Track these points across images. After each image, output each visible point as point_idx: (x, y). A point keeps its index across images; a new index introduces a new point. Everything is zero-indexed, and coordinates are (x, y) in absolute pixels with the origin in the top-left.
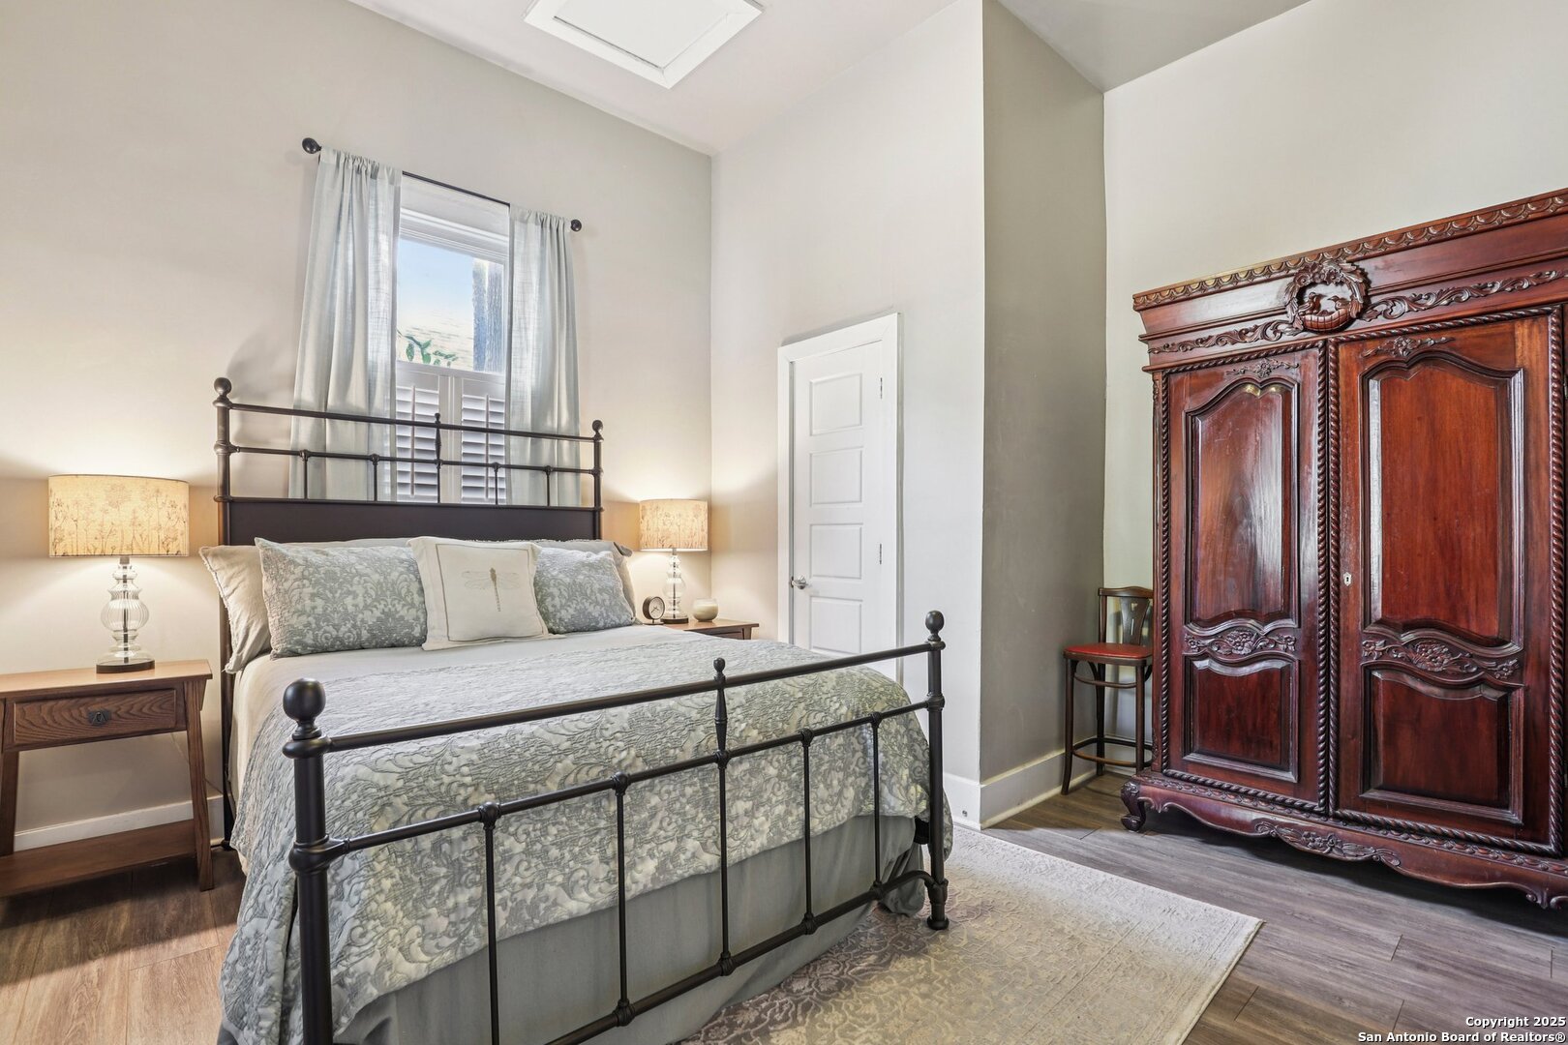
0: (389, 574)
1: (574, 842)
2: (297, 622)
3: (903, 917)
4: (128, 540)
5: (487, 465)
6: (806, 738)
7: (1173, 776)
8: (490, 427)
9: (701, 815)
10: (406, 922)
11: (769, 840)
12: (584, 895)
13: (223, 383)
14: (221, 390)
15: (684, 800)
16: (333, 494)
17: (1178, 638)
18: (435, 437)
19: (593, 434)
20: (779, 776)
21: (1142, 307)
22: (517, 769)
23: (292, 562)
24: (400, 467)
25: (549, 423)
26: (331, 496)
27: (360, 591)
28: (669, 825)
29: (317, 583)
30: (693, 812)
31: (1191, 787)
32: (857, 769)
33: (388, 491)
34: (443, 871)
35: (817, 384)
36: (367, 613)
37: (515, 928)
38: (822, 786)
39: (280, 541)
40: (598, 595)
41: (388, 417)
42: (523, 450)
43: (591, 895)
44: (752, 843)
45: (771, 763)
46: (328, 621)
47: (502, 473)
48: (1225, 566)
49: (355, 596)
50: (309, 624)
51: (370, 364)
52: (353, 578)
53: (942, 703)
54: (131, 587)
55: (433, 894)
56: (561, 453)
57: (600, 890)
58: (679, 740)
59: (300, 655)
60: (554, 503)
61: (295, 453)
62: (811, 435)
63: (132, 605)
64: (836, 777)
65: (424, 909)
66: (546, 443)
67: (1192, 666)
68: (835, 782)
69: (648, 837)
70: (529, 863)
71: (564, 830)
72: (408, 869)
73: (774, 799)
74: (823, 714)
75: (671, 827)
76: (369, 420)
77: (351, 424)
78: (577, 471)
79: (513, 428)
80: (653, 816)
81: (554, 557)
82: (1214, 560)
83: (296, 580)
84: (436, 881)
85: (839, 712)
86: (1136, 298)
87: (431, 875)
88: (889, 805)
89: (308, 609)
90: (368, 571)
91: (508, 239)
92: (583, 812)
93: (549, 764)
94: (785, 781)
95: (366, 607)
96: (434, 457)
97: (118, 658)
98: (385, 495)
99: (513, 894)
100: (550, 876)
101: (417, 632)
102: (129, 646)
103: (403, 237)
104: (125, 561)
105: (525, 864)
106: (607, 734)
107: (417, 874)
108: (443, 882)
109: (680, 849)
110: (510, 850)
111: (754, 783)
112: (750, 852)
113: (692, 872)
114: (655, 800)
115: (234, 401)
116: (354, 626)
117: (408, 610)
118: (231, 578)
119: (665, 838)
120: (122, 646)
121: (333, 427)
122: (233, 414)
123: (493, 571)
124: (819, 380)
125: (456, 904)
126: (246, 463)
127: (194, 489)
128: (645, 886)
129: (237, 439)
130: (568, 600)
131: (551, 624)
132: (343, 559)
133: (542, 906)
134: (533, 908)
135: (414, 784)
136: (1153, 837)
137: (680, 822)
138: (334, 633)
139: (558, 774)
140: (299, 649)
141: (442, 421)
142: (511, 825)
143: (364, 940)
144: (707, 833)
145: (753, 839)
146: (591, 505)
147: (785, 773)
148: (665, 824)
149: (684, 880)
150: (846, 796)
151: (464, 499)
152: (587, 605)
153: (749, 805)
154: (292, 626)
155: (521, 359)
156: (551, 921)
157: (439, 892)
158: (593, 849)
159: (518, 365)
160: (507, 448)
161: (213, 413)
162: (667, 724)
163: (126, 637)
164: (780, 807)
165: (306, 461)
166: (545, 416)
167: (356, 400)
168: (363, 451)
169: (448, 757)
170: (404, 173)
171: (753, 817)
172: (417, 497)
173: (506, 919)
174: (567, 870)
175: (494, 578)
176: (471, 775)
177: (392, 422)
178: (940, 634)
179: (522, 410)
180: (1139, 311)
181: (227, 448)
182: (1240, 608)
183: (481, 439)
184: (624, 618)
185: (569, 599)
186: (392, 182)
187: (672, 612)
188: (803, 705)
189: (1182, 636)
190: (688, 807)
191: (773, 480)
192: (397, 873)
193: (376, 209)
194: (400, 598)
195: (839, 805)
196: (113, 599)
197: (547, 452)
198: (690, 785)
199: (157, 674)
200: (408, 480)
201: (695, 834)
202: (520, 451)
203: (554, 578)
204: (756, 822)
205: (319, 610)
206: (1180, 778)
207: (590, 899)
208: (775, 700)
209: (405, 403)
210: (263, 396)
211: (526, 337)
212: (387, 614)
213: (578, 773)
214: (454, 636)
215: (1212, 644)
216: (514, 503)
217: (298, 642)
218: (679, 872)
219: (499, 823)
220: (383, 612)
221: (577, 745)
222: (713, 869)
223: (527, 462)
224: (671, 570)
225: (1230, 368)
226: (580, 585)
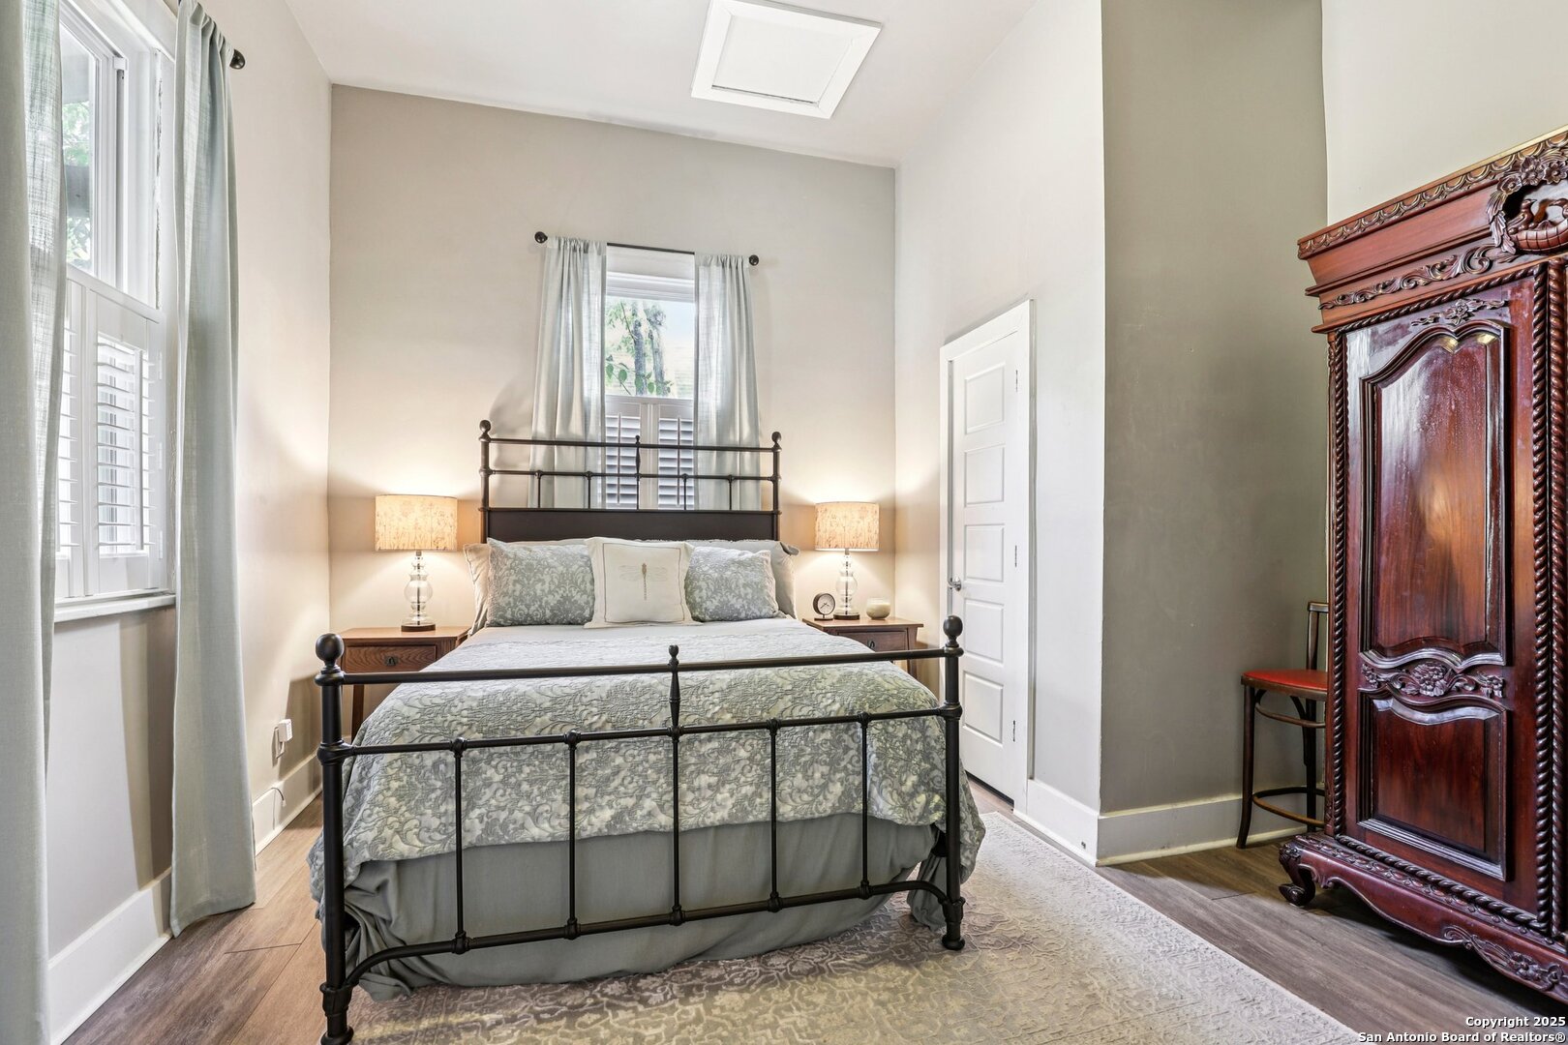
0: (571, 567)
1: (543, 782)
2: (503, 601)
3: (927, 929)
4: (412, 541)
5: (678, 477)
6: (774, 727)
7: (1346, 844)
8: (681, 444)
9: (662, 781)
10: (407, 815)
11: (730, 815)
12: (546, 825)
13: (485, 424)
14: (484, 430)
15: (647, 765)
16: (559, 504)
17: (1354, 668)
18: (635, 455)
19: (772, 444)
20: (751, 759)
21: (1309, 254)
22: (504, 718)
23: (507, 556)
24: (609, 481)
25: (731, 437)
26: (557, 505)
27: (547, 579)
28: (630, 783)
29: (520, 572)
30: (655, 776)
31: (1368, 862)
32: (849, 766)
33: (599, 500)
34: (439, 784)
35: (971, 380)
36: (551, 597)
37: (490, 839)
38: (800, 775)
39: (507, 540)
40: (742, 589)
41: (600, 441)
42: (709, 462)
43: (549, 828)
44: (712, 814)
45: (743, 745)
46: (522, 601)
47: (690, 483)
48: (1412, 579)
49: (544, 583)
50: (509, 603)
51: (586, 400)
52: (544, 569)
53: (959, 712)
54: (422, 572)
55: (431, 800)
56: (745, 463)
57: (560, 824)
58: (650, 714)
59: (503, 626)
60: (736, 507)
61: (532, 473)
62: (966, 433)
63: (423, 585)
64: (819, 771)
65: (422, 808)
66: (729, 455)
67: (1373, 707)
68: (817, 775)
69: (610, 789)
70: (505, 791)
71: (535, 771)
72: (414, 777)
73: (743, 779)
74: (811, 708)
75: (631, 786)
76: (586, 444)
77: (572, 448)
78: (758, 479)
79: (700, 444)
80: (616, 773)
81: (709, 555)
82: (1397, 568)
83: (507, 569)
84: (434, 790)
85: (829, 709)
86: (1302, 243)
87: (430, 786)
88: (878, 807)
89: (510, 592)
90: (556, 564)
91: (693, 282)
92: (554, 759)
93: (530, 718)
94: (758, 765)
95: (550, 592)
96: (634, 472)
97: (414, 621)
98: (597, 503)
99: (489, 812)
100: (520, 804)
101: (587, 614)
102: (421, 613)
103: (609, 294)
104: (419, 554)
105: (501, 792)
106: (584, 700)
107: (420, 783)
108: (439, 792)
109: (637, 805)
110: (490, 778)
111: (722, 761)
112: (708, 822)
113: (645, 827)
114: (619, 760)
115: (492, 437)
116: (540, 606)
117: (581, 596)
118: (477, 567)
119: (625, 794)
120: (417, 613)
121: (559, 452)
122: (492, 446)
123: (644, 566)
124: (972, 377)
125: (446, 811)
126: (502, 482)
127: (462, 502)
128: (600, 830)
129: (496, 465)
130: (713, 593)
131: (697, 613)
132: (540, 554)
133: (511, 826)
134: (504, 827)
135: (426, 718)
136: (1317, 917)
137: (641, 783)
138: (526, 611)
139: (536, 727)
140: (502, 621)
141: (641, 442)
142: (493, 760)
143: (370, 820)
144: (665, 798)
145: (713, 809)
146: (771, 509)
147: (758, 757)
148: (626, 782)
149: (637, 834)
150: (831, 790)
151: (661, 505)
152: (730, 597)
153: (713, 780)
154: (498, 604)
155: (707, 384)
156: (518, 840)
157: (436, 799)
158: (558, 791)
159: (704, 389)
160: (696, 461)
161: (479, 445)
162: (642, 699)
163: (419, 606)
164: (748, 787)
165: (539, 479)
166: (728, 432)
167: (576, 430)
168: (581, 469)
169: (456, 702)
170: (609, 244)
171: (718, 791)
172: (622, 505)
173: (482, 830)
174: (534, 803)
175: (644, 571)
176: (467, 717)
177: (603, 445)
178: (959, 640)
179: (708, 429)
180: (1305, 259)
181: (487, 472)
182: (1431, 634)
183: (673, 455)
184: (764, 611)
185: (715, 592)
186: (599, 253)
187: (844, 609)
188: (790, 697)
189: (1359, 666)
190: (650, 772)
191: (935, 483)
192: (405, 778)
193: (588, 277)
194: (575, 585)
195: (821, 798)
196: (412, 580)
197: (731, 463)
198: (655, 753)
199: (437, 634)
200: (614, 491)
201: (654, 795)
202: (707, 463)
203: (705, 573)
204: (719, 797)
205: (517, 593)
206: (1354, 848)
207: (551, 830)
208: (759, 689)
209: (612, 429)
210: (513, 431)
211: (710, 363)
212: (566, 598)
213: (552, 728)
214: (610, 618)
215: (1394, 679)
216: (701, 508)
217: (501, 617)
218: (635, 825)
219: (464, 753)
220: (562, 597)
221: (557, 706)
222: (668, 829)
223: (713, 473)
224: (844, 569)
225: (1415, 317)
226: (727, 579)
